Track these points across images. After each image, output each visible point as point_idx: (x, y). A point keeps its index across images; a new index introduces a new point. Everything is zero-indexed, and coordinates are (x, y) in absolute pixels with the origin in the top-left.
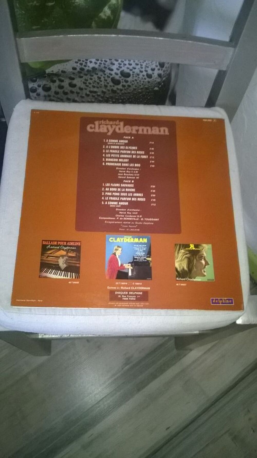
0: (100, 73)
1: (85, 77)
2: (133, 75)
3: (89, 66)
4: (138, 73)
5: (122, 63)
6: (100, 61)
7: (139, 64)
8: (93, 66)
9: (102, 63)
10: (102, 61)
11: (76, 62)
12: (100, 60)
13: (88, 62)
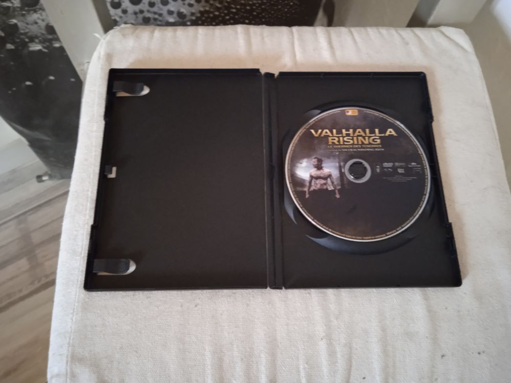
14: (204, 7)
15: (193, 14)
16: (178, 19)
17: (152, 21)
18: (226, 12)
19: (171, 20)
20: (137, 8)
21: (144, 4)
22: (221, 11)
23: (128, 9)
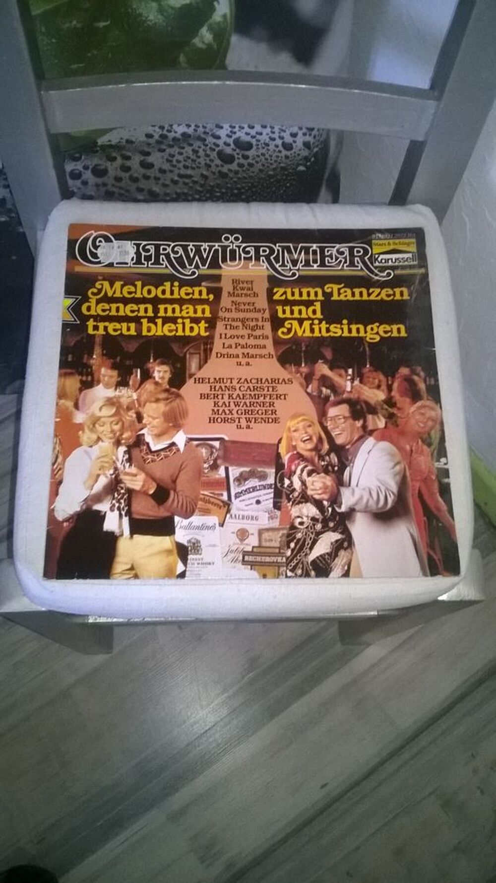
14: (180, 188)
15: (167, 194)
16: (147, 197)
17: (116, 195)
18: (208, 195)
19: (140, 197)
20: (99, 181)
21: (109, 177)
22: (203, 194)
23: (89, 181)
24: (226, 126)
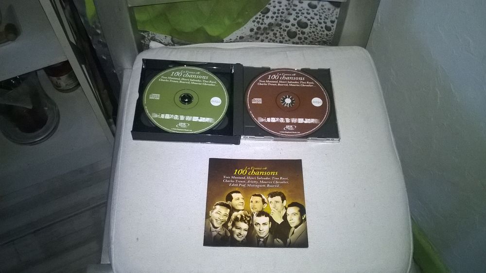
0: (276, 29)
1: (261, 37)
2: (311, 25)
3: (266, 22)
4: (316, 24)
5: (300, 12)
6: (276, 15)
7: (318, 14)
8: (269, 22)
9: (279, 15)
10: (278, 13)
11: (254, 21)
12: (277, 12)
13: (265, 18)
24: (294, 13)
